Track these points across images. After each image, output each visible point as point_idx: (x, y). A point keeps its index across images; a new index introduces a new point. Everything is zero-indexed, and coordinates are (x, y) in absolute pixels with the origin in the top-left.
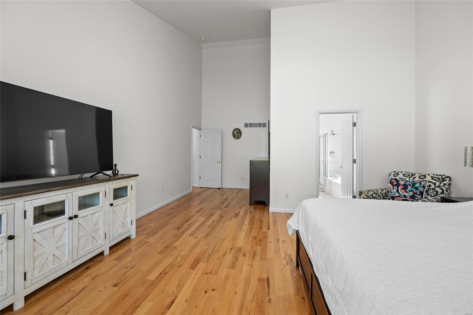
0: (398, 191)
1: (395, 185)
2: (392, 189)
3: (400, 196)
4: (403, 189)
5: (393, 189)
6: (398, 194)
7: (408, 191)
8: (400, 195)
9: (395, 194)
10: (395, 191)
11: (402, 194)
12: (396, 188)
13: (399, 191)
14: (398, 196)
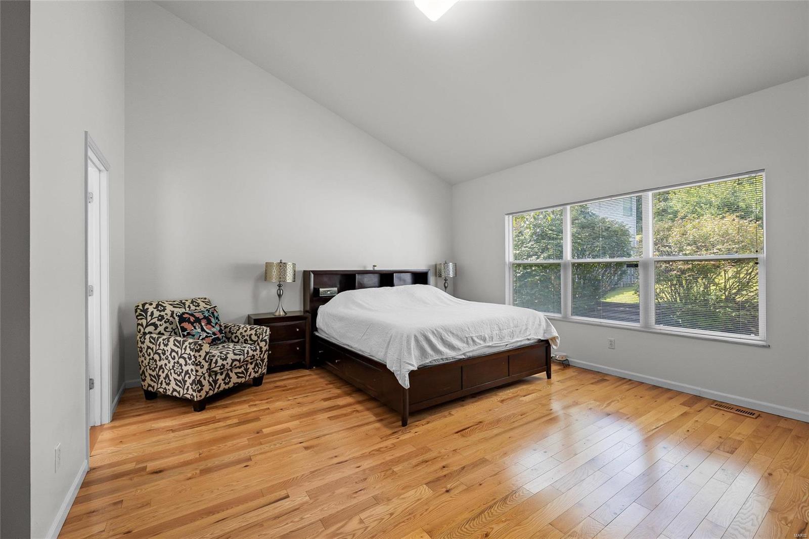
0: (203, 330)
1: (195, 322)
2: (193, 330)
3: (209, 335)
4: (207, 324)
5: (195, 328)
6: (205, 334)
7: (214, 325)
8: (208, 333)
9: (200, 336)
10: (199, 330)
11: (210, 332)
12: (197, 325)
13: (205, 327)
14: (207, 337)
